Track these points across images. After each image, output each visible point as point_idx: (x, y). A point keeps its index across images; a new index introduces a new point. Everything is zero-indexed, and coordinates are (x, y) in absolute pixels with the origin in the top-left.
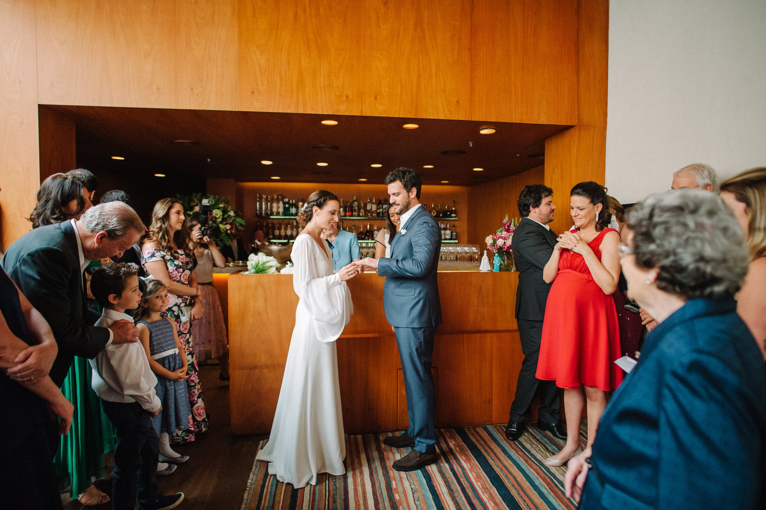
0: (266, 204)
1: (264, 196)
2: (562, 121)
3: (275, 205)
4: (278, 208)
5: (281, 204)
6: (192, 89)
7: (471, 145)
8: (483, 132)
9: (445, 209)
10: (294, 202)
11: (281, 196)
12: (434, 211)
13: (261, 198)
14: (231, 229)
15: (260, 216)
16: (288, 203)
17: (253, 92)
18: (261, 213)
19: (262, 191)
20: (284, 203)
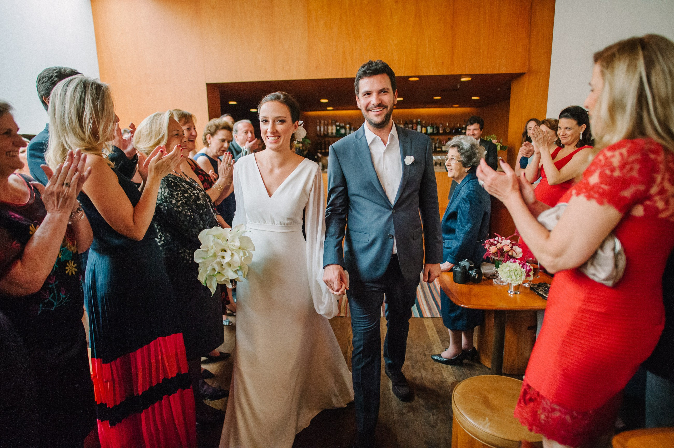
0: (324, 127)
1: (322, 122)
2: (517, 70)
3: (330, 128)
4: (332, 129)
5: (334, 127)
6: (283, 68)
7: (459, 86)
8: (463, 79)
9: (457, 126)
10: (343, 125)
11: (334, 120)
12: (448, 128)
13: (320, 123)
14: (303, 146)
15: (319, 136)
16: (339, 126)
17: (317, 67)
18: (320, 134)
19: (320, 118)
20: (337, 126)
